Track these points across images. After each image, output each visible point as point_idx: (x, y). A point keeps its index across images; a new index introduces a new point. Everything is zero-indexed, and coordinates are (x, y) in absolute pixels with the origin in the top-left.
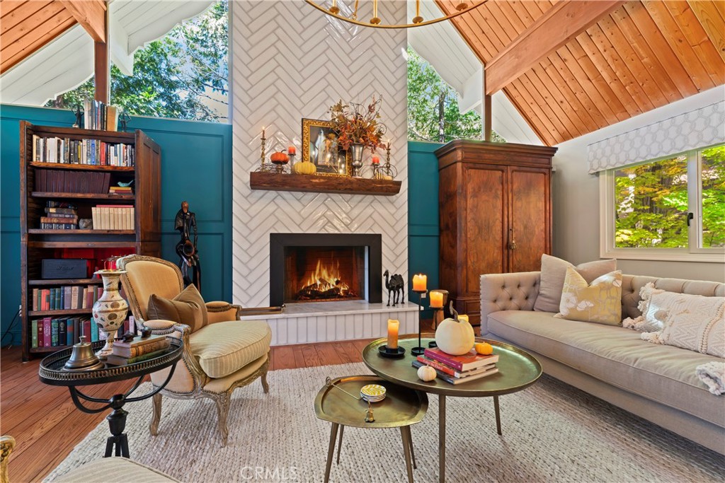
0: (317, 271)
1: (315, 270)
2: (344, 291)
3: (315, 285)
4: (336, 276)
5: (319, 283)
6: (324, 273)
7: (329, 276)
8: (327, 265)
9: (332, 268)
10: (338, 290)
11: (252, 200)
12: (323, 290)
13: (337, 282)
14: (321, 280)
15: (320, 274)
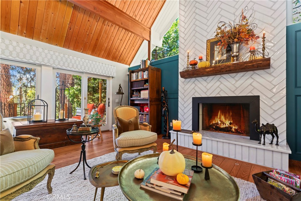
0: (219, 116)
1: (217, 115)
2: (235, 129)
3: (217, 124)
4: (229, 120)
5: (219, 122)
6: (223, 118)
7: (225, 119)
8: (224, 113)
9: (227, 115)
10: (231, 128)
11: (185, 83)
12: (222, 127)
13: (230, 124)
14: (220, 121)
15: (220, 118)
